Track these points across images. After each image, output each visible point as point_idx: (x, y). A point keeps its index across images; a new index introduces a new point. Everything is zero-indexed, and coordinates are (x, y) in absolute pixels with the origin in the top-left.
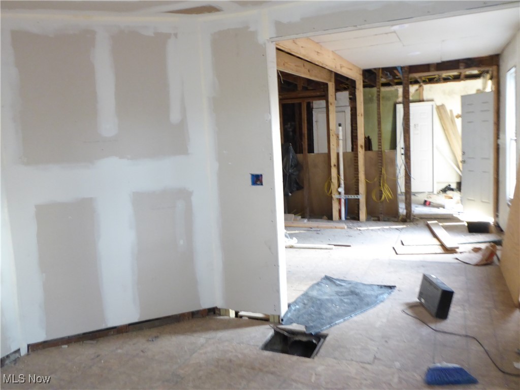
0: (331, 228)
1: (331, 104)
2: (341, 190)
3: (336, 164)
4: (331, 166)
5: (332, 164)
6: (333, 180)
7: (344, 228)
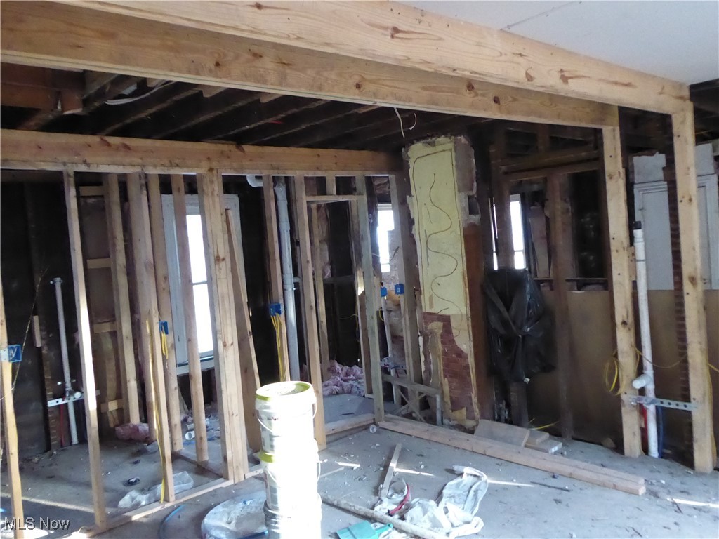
0: (603, 485)
1: (611, 177)
2: (647, 381)
3: (630, 320)
4: (614, 326)
5: (618, 320)
6: (620, 358)
7: (633, 493)
